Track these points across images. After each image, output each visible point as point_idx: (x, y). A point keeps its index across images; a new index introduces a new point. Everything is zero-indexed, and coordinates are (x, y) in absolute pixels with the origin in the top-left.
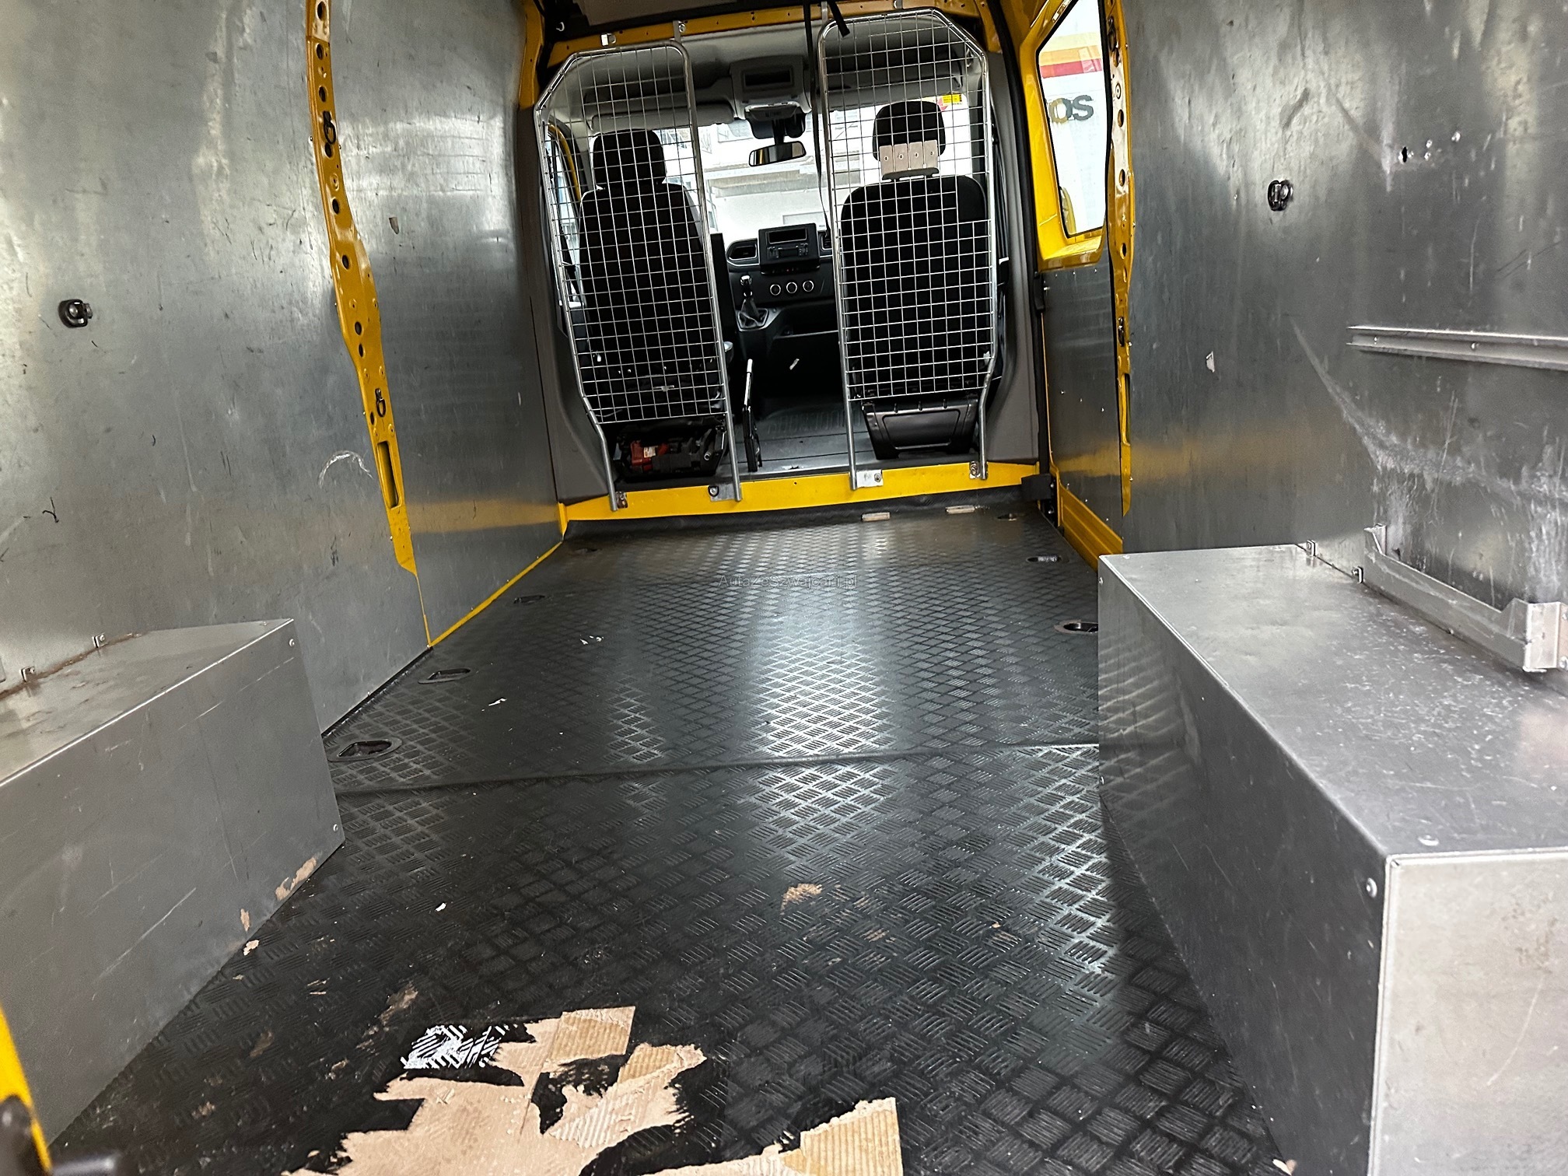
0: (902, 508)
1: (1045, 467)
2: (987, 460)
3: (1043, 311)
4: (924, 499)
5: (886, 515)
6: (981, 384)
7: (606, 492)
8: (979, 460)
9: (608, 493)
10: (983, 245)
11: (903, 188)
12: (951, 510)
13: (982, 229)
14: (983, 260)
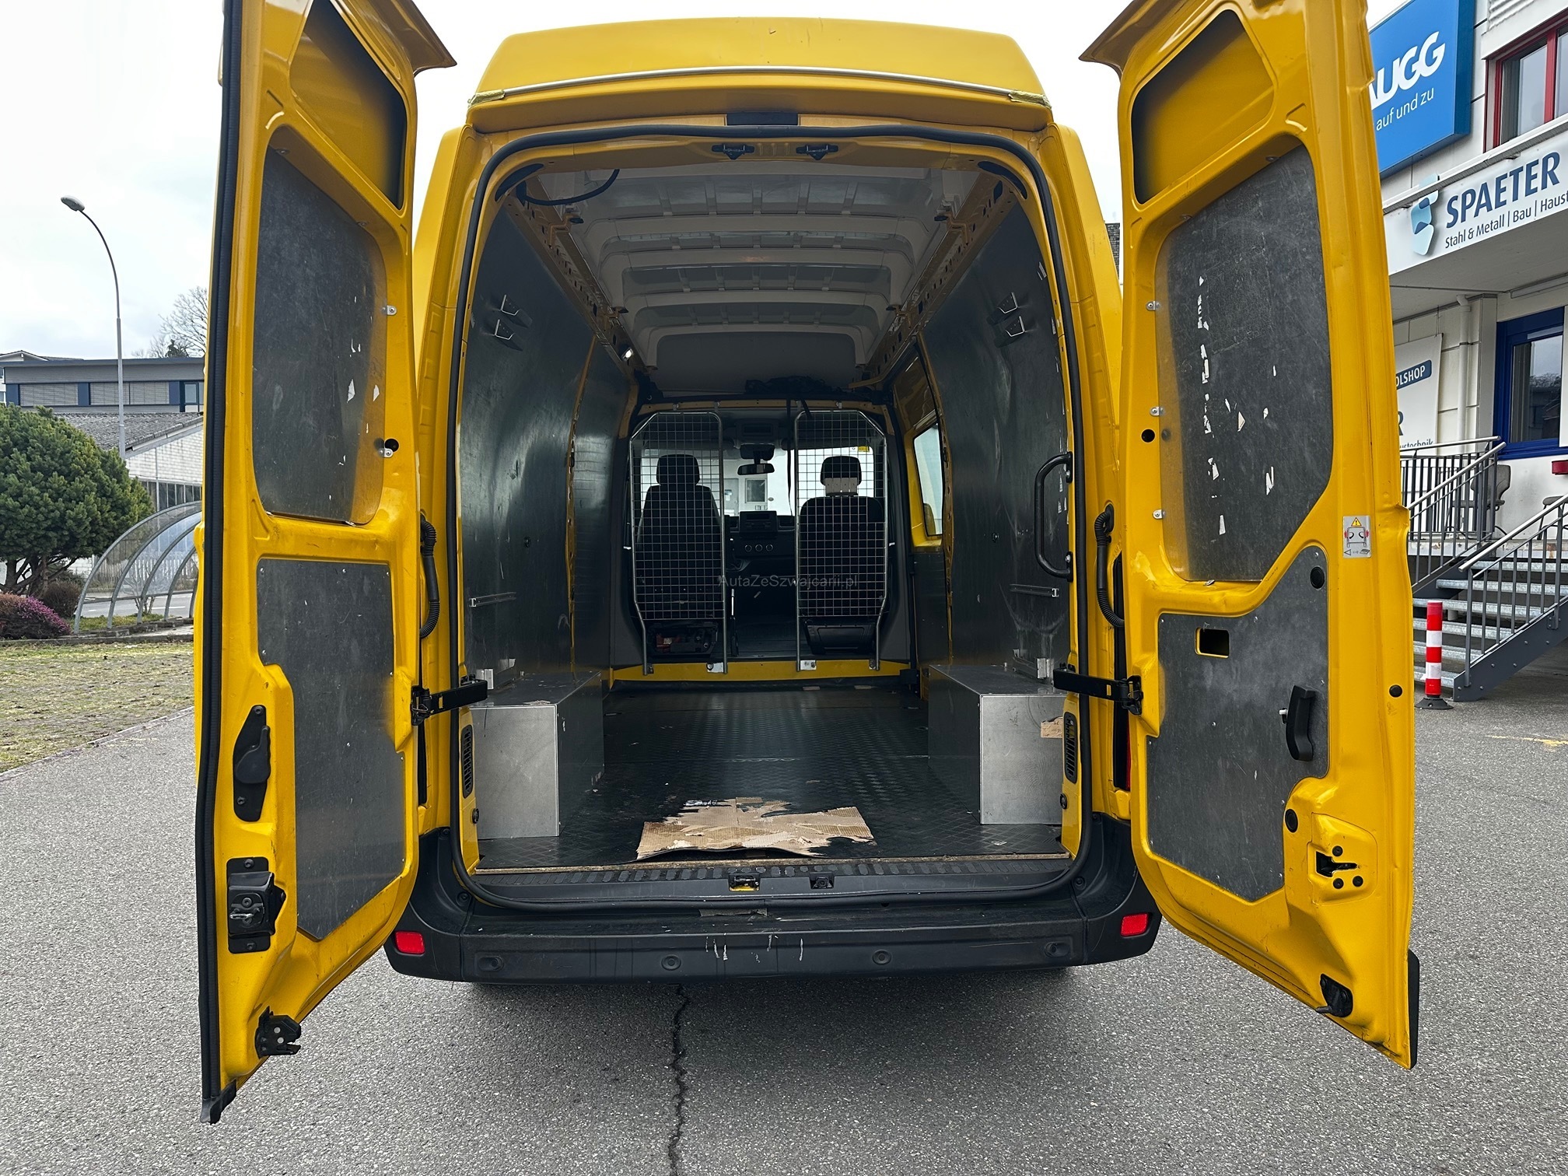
0: (826, 685)
1: (914, 666)
2: (879, 659)
3: (914, 575)
4: (840, 681)
5: (818, 688)
6: (878, 613)
7: (641, 662)
8: (875, 658)
9: (643, 664)
10: (881, 535)
11: (837, 501)
12: (857, 687)
13: (881, 527)
14: (881, 544)
